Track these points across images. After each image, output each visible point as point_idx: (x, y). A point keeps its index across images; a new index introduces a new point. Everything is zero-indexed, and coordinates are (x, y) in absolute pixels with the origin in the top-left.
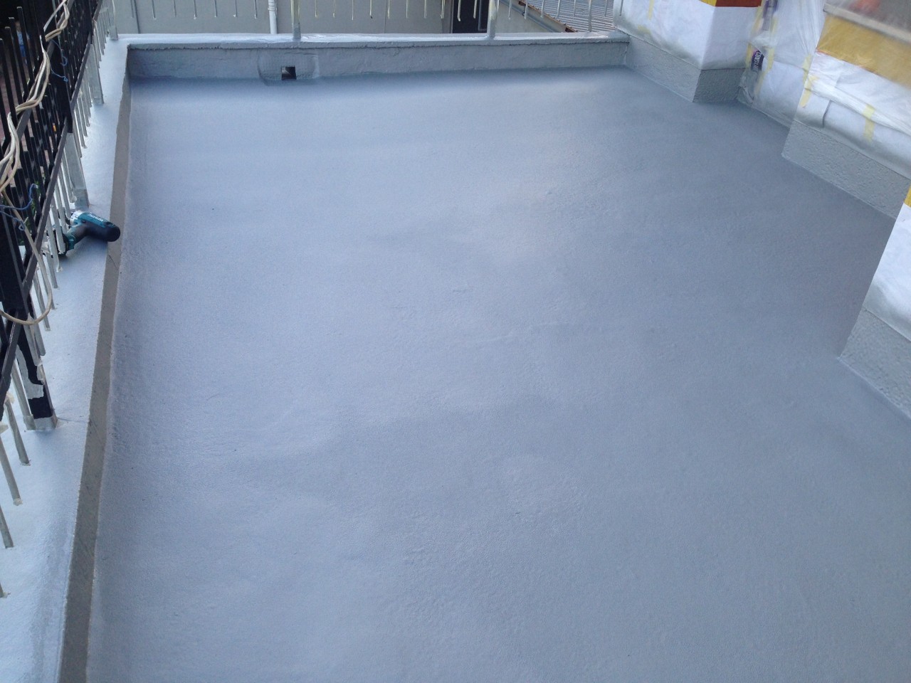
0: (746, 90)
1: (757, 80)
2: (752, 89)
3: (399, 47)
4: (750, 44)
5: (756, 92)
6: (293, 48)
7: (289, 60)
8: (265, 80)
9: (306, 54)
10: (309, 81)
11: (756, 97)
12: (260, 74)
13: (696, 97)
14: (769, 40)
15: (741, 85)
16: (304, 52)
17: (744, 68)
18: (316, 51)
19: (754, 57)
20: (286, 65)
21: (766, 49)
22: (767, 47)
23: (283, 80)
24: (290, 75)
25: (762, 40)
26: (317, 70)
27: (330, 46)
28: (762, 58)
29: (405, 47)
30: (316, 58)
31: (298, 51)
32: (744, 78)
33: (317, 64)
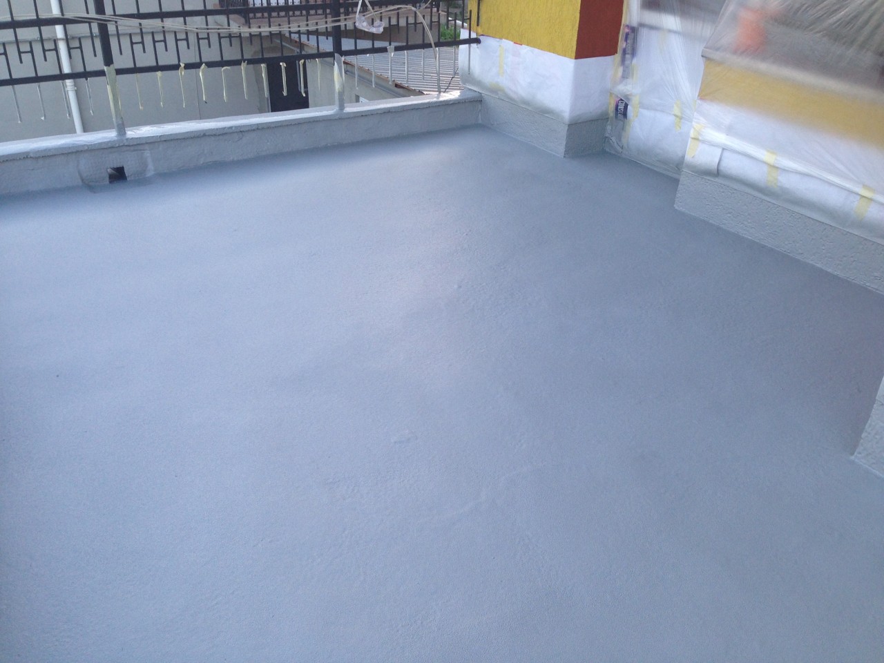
0: (614, 139)
1: (623, 129)
2: (619, 138)
3: (241, 131)
4: (611, 94)
5: (624, 141)
6: (119, 146)
7: (114, 161)
8: (89, 186)
9: (134, 150)
10: (142, 181)
11: (625, 146)
12: (83, 180)
13: (567, 152)
14: (632, 88)
15: (607, 135)
16: (132, 148)
17: (608, 118)
18: (147, 147)
19: (617, 106)
20: (112, 166)
21: (629, 97)
22: (631, 95)
23: (110, 182)
24: (118, 175)
25: (624, 88)
26: (151, 166)
27: (163, 139)
28: (626, 106)
29: (249, 131)
30: (147, 154)
31: (125, 148)
32: (609, 128)
33: (149, 161)
